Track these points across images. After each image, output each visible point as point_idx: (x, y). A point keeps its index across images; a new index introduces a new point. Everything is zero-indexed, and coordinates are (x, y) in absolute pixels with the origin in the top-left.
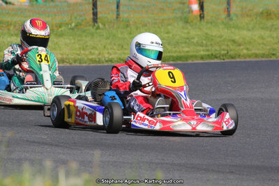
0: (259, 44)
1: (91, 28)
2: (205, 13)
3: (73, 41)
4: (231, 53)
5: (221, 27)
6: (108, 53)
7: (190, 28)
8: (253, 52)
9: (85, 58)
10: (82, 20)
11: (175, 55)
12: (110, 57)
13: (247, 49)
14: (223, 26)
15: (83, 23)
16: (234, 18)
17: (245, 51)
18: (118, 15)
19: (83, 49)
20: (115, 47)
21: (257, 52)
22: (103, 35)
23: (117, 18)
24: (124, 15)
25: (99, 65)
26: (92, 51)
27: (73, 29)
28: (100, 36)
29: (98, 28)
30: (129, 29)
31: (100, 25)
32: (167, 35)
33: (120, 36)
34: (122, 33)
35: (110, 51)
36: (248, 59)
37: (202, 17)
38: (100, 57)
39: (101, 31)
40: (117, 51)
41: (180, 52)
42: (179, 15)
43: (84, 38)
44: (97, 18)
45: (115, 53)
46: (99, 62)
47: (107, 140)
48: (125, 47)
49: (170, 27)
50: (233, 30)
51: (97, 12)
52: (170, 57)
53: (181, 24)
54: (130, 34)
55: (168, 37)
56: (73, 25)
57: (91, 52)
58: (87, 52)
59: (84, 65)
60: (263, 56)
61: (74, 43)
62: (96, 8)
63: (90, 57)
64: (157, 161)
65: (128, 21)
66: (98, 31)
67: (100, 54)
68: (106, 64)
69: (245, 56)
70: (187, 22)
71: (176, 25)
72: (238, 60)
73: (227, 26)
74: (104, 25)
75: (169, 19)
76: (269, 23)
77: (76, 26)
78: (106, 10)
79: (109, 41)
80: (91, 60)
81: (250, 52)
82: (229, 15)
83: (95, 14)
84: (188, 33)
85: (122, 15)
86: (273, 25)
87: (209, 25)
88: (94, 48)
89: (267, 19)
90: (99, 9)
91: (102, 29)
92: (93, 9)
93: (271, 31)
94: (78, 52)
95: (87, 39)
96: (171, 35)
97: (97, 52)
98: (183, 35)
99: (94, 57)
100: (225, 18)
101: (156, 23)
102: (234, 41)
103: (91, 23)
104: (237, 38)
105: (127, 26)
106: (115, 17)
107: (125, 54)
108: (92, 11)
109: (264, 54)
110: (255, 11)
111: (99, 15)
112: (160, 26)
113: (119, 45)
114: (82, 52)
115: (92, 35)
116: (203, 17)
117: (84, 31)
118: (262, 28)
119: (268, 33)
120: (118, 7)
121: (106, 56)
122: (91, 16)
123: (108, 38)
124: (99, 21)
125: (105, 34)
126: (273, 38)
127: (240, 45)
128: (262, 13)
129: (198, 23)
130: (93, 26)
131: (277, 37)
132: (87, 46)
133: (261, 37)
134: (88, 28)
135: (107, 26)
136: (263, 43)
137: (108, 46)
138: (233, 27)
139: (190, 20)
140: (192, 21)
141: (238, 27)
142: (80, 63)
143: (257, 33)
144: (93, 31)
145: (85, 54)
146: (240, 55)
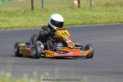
0: (105, 18)
1: (31, 12)
2: (80, 5)
3: (24, 18)
4: (93, 22)
6: (39, 23)
7: (74, 11)
8: (103, 21)
9: (30, 26)
10: (27, 9)
11: (68, 23)
12: (40, 25)
13: (100, 20)
14: (89, 10)
15: (27, 10)
16: (93, 7)
17: (99, 21)
18: (42, 7)
20: (42, 21)
21: (105, 21)
22: (36, 16)
23: (42, 8)
27: (23, 13)
28: (35, 16)
29: (34, 12)
30: (47, 12)
31: (35, 11)
32: (64, 15)
33: (44, 15)
35: (40, 22)
36: (100, 25)
37: (79, 7)
38: (36, 25)
39: (35, 14)
41: (71, 22)
42: (69, 6)
43: (28, 17)
44: (33, 8)
45: (43, 23)
46: (35, 27)
47: (45, 61)
48: (47, 20)
49: (65, 11)
51: (33, 5)
52: (66, 24)
53: (70, 10)
54: (48, 15)
56: (23, 11)
57: (32, 23)
58: (30, 23)
59: (29, 29)
60: (107, 23)
61: (24, 19)
62: (33, 4)
63: (32, 25)
64: (68, 71)
65: (47, 9)
66: (34, 14)
67: (36, 24)
68: (39, 28)
69: (99, 23)
71: (68, 10)
72: (96, 25)
73: (91, 10)
75: (65, 8)
76: (109, 9)
77: (24, 11)
79: (39, 18)
80: (32, 26)
81: (101, 22)
82: (91, 5)
83: (32, 6)
84: (74, 14)
85: (44, 6)
86: (110, 10)
87: (82, 10)
88: (33, 21)
89: (108, 7)
90: (34, 4)
91: (36, 13)
92: (32, 4)
93: (109, 12)
94: (26, 23)
95: (30, 17)
96: (66, 15)
97: (34, 23)
98: (71, 15)
99: (33, 25)
100: (89, 7)
101: (59, 10)
102: (94, 17)
103: (31, 10)
104: (95, 15)
105: (47, 11)
106: (41, 7)
108: (31, 5)
109: (107, 22)
110: (102, 3)
111: (34, 7)
112: (61, 11)
113: (44, 19)
114: (28, 23)
115: (32, 16)
116: (80, 7)
117: (28, 14)
118: (106, 11)
119: (108, 13)
121: (39, 24)
122: (31, 7)
123: (39, 17)
124: (34, 9)
125: (37, 15)
126: (111, 15)
127: (97, 19)
128: (105, 4)
129: (78, 9)
130: (32, 12)
131: (113, 15)
132: (30, 20)
133: (106, 15)
134: (30, 12)
135: (38, 11)
136: (107, 18)
137: (39, 20)
138: (93, 11)
139: (74, 8)
140: (75, 9)
141: (95, 11)
142: (27, 28)
143: (104, 13)
144: (32, 13)
145: (29, 24)
146: (97, 23)
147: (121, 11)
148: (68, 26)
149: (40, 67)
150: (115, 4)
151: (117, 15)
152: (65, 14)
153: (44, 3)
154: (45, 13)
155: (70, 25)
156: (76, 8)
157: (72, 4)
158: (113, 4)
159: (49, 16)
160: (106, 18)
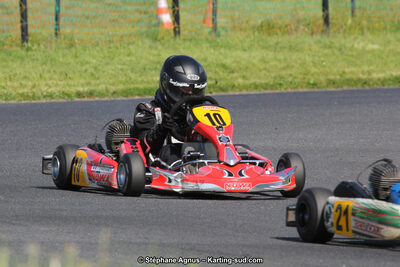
0: (260, 71)
1: (19, 49)
2: (181, 26)
4: (222, 83)
5: (204, 45)
6: (47, 85)
7: (160, 47)
8: (252, 81)
9: (14, 93)
10: (6, 38)
11: (141, 86)
12: (50, 91)
13: (244, 77)
14: (208, 45)
15: (7, 42)
16: (223, 33)
17: (241, 81)
18: (57, 30)
19: (10, 79)
20: (56, 76)
21: (258, 81)
22: (37, 60)
23: (56, 34)
24: (65, 30)
25: (33, 102)
26: (23, 82)
28: (33, 60)
29: (28, 49)
30: (73, 50)
32: (128, 58)
33: (61, 60)
34: (64, 56)
35: (50, 82)
36: (244, 92)
37: (177, 32)
38: (34, 90)
39: (33, 53)
40: (59, 83)
41: (148, 83)
42: (144, 30)
43: (10, 63)
44: (27, 34)
45: (56, 85)
46: (33, 98)
47: (61, 210)
48: (70, 75)
49: (131, 47)
50: (222, 50)
51: (27, 26)
52: (134, 89)
53: (148, 42)
54: (76, 57)
55: (131, 61)
57: (21, 84)
58: (16, 84)
59: (13, 102)
60: (266, 86)
62: (26, 21)
63: (21, 92)
64: (138, 240)
65: (72, 39)
66: (29, 53)
67: (34, 87)
68: (44, 101)
69: (241, 88)
70: (155, 39)
71: (140, 44)
72: (231, 93)
73: (215, 45)
74: (39, 45)
75: (130, 35)
76: (273, 40)
78: (40, 23)
79: (46, 68)
80: (22, 95)
81: (248, 82)
82: (215, 28)
83: (24, 30)
84: (159, 55)
85: (62, 30)
86: (277, 44)
87: (188, 43)
88: (25, 77)
89: (269, 35)
90: (30, 22)
91: (36, 51)
92: (22, 22)
93: (275, 51)
94: (3, 84)
95: (15, 66)
96: (134, 58)
97: (30, 83)
98: (152, 58)
99: (26, 90)
100: (210, 33)
101: (111, 41)
102: (224, 66)
103: (19, 42)
104: (228, 61)
105: (71, 45)
106: (53, 31)
107: (70, 86)
108: (19, 25)
109: (266, 84)
110: (252, 22)
111: (31, 30)
112: (118, 45)
113: (61, 73)
114: (9, 84)
115: (22, 59)
116: (179, 32)
117: (9, 54)
118: (263, 48)
119: (270, 55)
120: (57, 19)
121: (44, 89)
122: (19, 32)
123: (44, 63)
124: (30, 38)
125: (39, 57)
126: (279, 61)
127: (233, 72)
128: (262, 26)
129: (172, 41)
130: (22, 46)
131: (285, 59)
132: (15, 75)
133: (263, 60)
134: (15, 48)
135: (42, 46)
136: (265, 69)
137: (46, 75)
138: (222, 46)
139: (159, 37)
140: (163, 38)
141: (228, 47)
142: (6, 99)
143: (257, 55)
144: (23, 53)
145: (12, 87)
146: (234, 86)
147: (310, 50)
148: (139, 95)
149: (47, 229)
150: (293, 27)
151: (299, 62)
152: (129, 55)
153: (62, 20)
154: (67, 51)
155: (145, 93)
156: (166, 38)
157: (154, 22)
158: (286, 26)
159: (78, 60)
160: (264, 72)
